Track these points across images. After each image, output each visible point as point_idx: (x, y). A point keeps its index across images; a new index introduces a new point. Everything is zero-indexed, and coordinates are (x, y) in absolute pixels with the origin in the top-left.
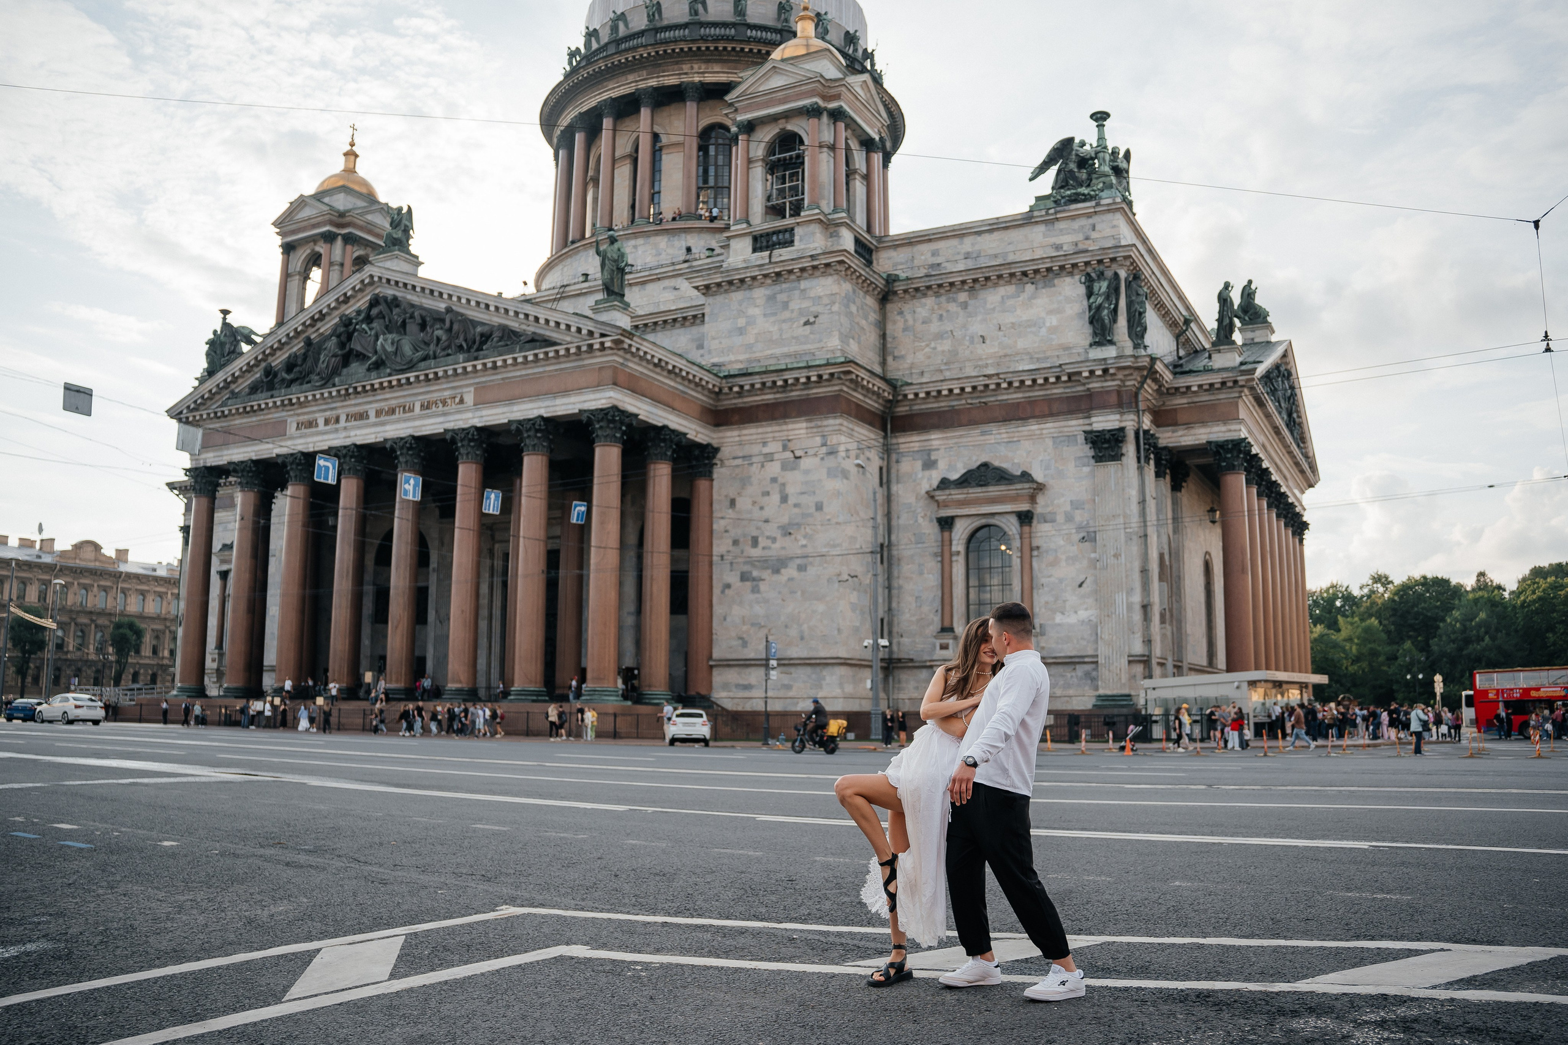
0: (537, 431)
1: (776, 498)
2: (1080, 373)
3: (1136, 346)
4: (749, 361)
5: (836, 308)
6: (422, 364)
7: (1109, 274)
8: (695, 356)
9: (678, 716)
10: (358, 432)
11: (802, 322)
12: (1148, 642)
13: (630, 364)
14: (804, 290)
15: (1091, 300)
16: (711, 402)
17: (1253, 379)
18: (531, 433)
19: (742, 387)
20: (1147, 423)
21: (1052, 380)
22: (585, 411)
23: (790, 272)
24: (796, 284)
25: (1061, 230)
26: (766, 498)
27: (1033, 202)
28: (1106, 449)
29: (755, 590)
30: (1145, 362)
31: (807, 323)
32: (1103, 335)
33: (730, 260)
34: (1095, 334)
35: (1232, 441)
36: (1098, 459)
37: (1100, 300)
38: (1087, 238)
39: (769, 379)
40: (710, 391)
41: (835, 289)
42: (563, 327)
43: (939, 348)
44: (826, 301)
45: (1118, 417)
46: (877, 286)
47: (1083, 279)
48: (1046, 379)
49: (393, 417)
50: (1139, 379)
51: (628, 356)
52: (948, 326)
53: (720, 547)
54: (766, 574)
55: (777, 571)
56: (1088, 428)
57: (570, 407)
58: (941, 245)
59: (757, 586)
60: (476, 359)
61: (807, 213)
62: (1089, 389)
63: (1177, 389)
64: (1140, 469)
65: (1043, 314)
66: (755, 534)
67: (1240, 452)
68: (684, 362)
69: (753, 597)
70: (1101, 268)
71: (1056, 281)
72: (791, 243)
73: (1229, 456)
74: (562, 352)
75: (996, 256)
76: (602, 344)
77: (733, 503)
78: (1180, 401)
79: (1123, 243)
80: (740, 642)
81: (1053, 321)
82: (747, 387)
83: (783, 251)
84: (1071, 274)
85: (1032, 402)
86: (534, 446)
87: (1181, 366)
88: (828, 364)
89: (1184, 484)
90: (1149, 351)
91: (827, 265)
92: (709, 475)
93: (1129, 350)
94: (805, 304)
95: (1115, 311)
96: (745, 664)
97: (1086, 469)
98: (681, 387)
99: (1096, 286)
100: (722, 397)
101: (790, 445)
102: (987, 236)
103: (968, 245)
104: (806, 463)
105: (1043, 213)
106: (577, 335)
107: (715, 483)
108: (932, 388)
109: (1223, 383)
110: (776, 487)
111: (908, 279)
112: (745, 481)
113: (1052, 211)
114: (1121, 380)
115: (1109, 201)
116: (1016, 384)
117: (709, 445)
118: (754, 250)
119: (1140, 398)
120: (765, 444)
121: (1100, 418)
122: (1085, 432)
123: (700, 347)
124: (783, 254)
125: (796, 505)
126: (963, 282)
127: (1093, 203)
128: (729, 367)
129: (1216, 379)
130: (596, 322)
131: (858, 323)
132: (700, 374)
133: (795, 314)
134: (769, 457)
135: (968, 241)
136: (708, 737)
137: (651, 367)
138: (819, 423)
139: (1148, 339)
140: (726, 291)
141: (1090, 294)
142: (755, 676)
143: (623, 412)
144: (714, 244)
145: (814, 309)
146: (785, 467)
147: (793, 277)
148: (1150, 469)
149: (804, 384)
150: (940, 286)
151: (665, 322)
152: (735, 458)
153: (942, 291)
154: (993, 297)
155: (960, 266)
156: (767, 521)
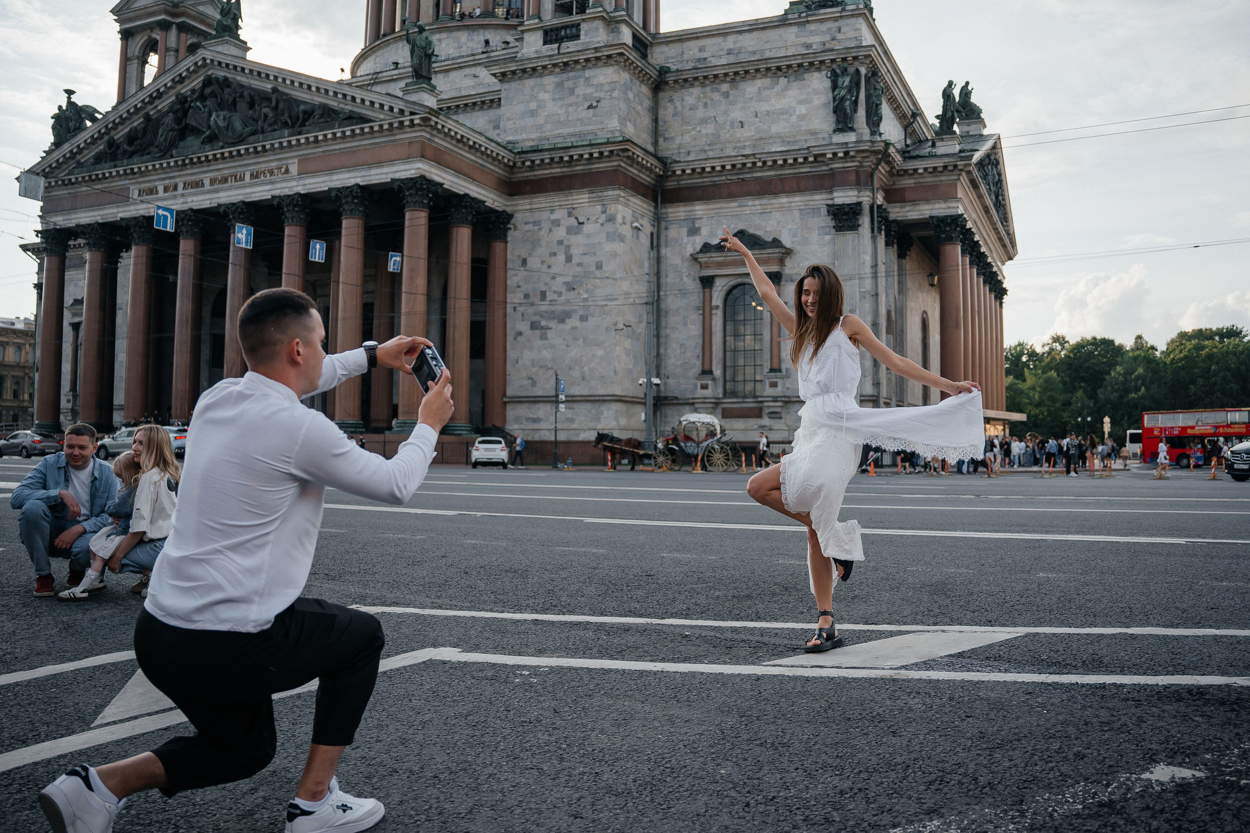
0: (354, 197)
1: (562, 258)
2: (824, 155)
3: (873, 133)
4: (540, 139)
5: (615, 94)
6: (252, 138)
7: (851, 70)
8: (492, 134)
9: (480, 443)
10: (195, 198)
11: (586, 106)
12: (877, 384)
13: (437, 140)
14: (588, 78)
15: (836, 93)
16: (506, 174)
17: (970, 165)
18: (349, 199)
19: (533, 162)
20: (880, 199)
21: (801, 160)
22: (397, 180)
23: (577, 62)
24: (581, 73)
25: (811, 32)
26: (553, 258)
27: (787, 6)
28: (845, 220)
29: (543, 337)
30: (880, 147)
31: (590, 107)
32: (846, 123)
33: (524, 51)
34: (838, 121)
35: (951, 216)
36: (838, 228)
37: (843, 93)
38: (833, 39)
39: (557, 155)
40: (506, 165)
41: (615, 77)
42: (377, 106)
43: (704, 132)
44: (607, 88)
45: (856, 193)
46: (651, 77)
47: (829, 75)
48: (795, 160)
49: (226, 185)
50: (875, 161)
51: (435, 132)
52: (711, 113)
53: (514, 298)
54: (552, 324)
55: (562, 321)
56: (830, 202)
57: (384, 176)
58: (708, 42)
59: (545, 334)
60: (300, 133)
61: (592, 10)
62: (831, 169)
63: (906, 171)
64: (874, 238)
65: (794, 104)
66: (543, 289)
67: (957, 225)
68: (483, 139)
69: (541, 343)
70: (845, 65)
71: (806, 76)
72: (577, 37)
73: (948, 229)
74: (376, 128)
75: (754, 53)
76: (412, 121)
77: (524, 262)
78: (908, 182)
79: (864, 44)
80: (530, 381)
81: (802, 110)
82: (537, 162)
83: (570, 44)
84: (819, 70)
85: (782, 179)
86: (351, 210)
87: (909, 152)
88: (608, 143)
89: (908, 253)
90: (884, 138)
91: (609, 57)
92: (504, 238)
93: (867, 136)
94: (589, 90)
95: (856, 103)
96: (535, 400)
97: (828, 237)
98: (480, 161)
99: (840, 80)
100: (515, 170)
101: (574, 212)
102: (747, 36)
103: (730, 42)
104: (588, 228)
105: (796, 16)
106: (389, 113)
107: (509, 245)
108: (697, 165)
109: (945, 167)
110: (562, 248)
111: (678, 71)
112: (535, 243)
113: (804, 15)
114: (859, 162)
115: (853, 7)
116: (770, 163)
117: (504, 211)
118: (545, 43)
119: (875, 177)
120: (552, 211)
121: (841, 194)
122: (827, 205)
123: (497, 127)
124: (570, 46)
125: (579, 265)
126: (726, 75)
127: (839, 9)
128: (522, 144)
129: (939, 163)
130: (407, 101)
131: (634, 109)
132: (497, 150)
133: (580, 98)
134: (557, 223)
135: (731, 39)
136: (506, 460)
137: (454, 142)
138: (600, 194)
139: (882, 128)
140: (520, 78)
141: (834, 87)
142: (543, 411)
143: (431, 182)
144: (509, 38)
145: (596, 95)
146: (570, 231)
147: (579, 67)
148: (881, 240)
149: (587, 159)
150: (706, 77)
151: (466, 105)
152: (526, 223)
153: (707, 82)
154: (751, 88)
155: (724, 61)
156: (553, 278)
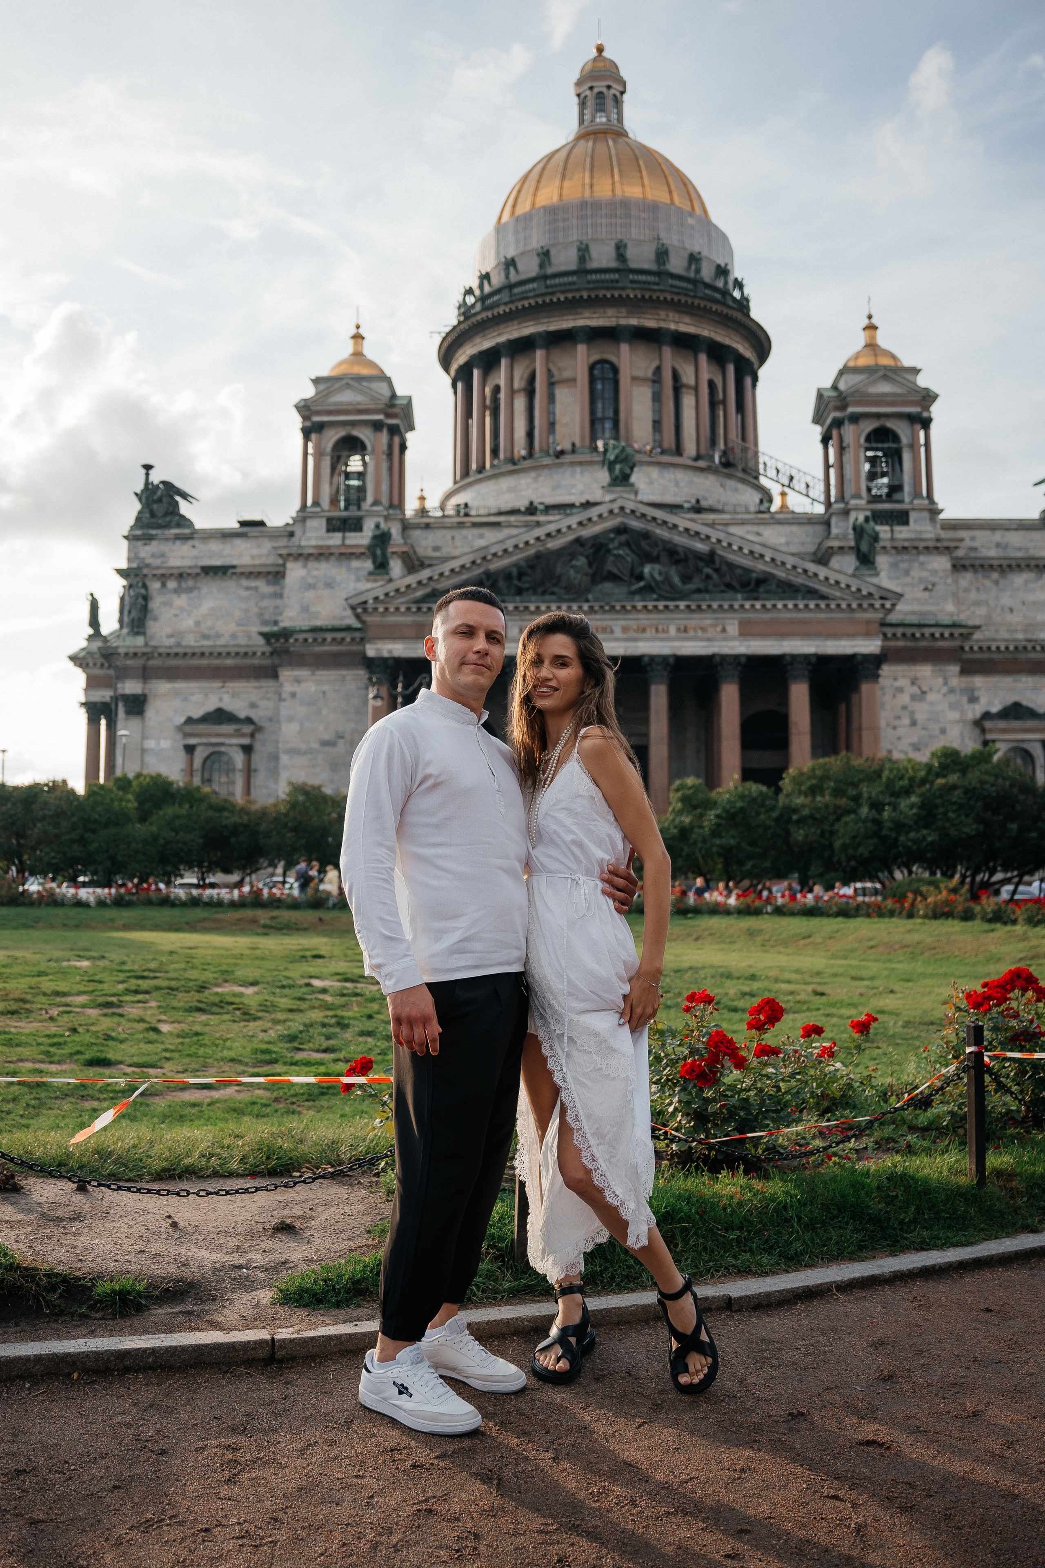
1: (906, 721)
5: (947, 580)
11: (921, 588)
14: (923, 563)
24: (917, 558)
26: (898, 721)
31: (925, 589)
41: (948, 566)
44: (936, 573)
49: (644, 635)
52: (983, 596)
58: (978, 533)
66: (889, 747)
72: (906, 523)
75: (1022, 550)
94: (924, 574)
101: (917, 681)
102: (1013, 533)
103: (998, 536)
104: (929, 697)
108: (985, 645)
112: (880, 705)
120: (896, 679)
124: (902, 532)
125: (922, 729)
133: (915, 581)
134: (900, 690)
138: (942, 668)
145: (930, 579)
146: (913, 698)
147: (915, 552)
149: (935, 637)
154: (1019, 579)
155: (993, 553)
156: (899, 738)
